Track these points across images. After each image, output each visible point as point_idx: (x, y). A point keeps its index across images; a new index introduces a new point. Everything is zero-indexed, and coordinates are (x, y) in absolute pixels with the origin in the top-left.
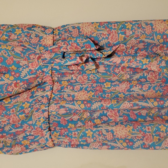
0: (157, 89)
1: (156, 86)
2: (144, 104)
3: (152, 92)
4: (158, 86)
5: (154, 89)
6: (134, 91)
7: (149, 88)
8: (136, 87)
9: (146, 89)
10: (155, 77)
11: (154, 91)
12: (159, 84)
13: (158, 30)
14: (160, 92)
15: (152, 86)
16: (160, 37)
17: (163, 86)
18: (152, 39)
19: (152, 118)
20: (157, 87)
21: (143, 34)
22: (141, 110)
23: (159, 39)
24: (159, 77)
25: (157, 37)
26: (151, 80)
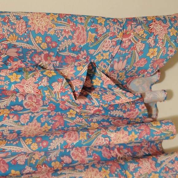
0: (43, 120)
1: (41, 116)
2: (14, 149)
3: (35, 125)
4: (46, 116)
5: (38, 120)
6: (6, 126)
7: (31, 119)
8: (9, 118)
9: (26, 121)
10: (36, 102)
11: (39, 124)
12: (46, 112)
13: (36, 28)
14: (49, 124)
15: (34, 116)
16: (41, 39)
17: (53, 115)
18: (27, 42)
19: (33, 168)
20: (44, 117)
21: (11, 33)
22: (17, 156)
23: (40, 42)
24: (43, 102)
25: (36, 40)
26: (31, 108)
